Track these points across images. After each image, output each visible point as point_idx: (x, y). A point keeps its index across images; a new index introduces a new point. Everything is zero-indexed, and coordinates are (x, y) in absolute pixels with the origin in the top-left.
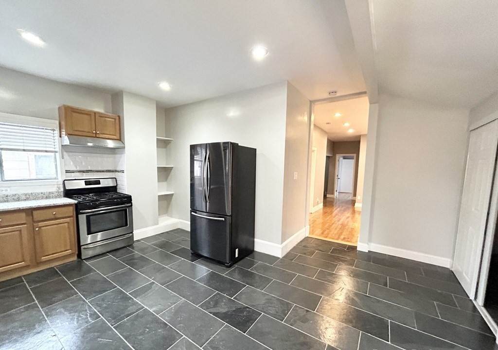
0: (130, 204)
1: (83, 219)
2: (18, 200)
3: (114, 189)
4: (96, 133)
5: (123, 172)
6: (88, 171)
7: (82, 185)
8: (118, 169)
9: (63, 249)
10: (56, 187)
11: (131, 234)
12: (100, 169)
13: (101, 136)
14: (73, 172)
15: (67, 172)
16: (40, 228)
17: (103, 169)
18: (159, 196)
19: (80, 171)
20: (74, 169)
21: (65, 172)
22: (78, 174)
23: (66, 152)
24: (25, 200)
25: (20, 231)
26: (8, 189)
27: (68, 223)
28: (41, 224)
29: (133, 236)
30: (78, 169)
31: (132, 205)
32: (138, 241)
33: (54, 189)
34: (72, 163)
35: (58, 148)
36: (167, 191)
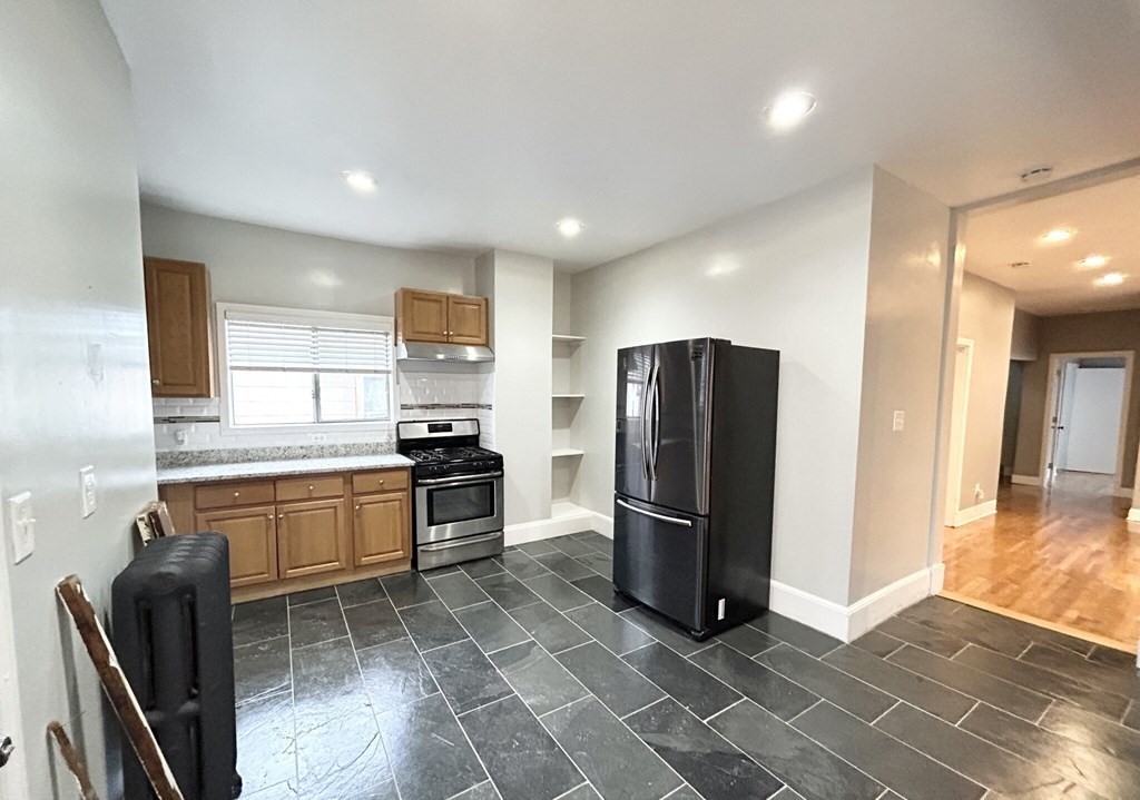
0: (500, 473)
1: (422, 493)
2: (336, 454)
3: (473, 441)
4: (448, 335)
5: (489, 407)
6: (434, 406)
7: (422, 432)
8: (481, 403)
9: (392, 549)
10: (387, 437)
11: (499, 534)
12: (452, 402)
13: (457, 339)
14: (411, 408)
15: (404, 407)
16: (361, 505)
17: (457, 403)
18: (553, 458)
19: (422, 407)
20: (413, 402)
21: (399, 407)
22: (418, 411)
23: (403, 371)
24: (345, 455)
25: (335, 507)
26: (325, 436)
27: (400, 500)
28: (364, 499)
29: (502, 538)
30: (420, 402)
31: (502, 475)
32: (512, 548)
33: (383, 439)
34: (410, 392)
35: (391, 366)
36: (571, 447)
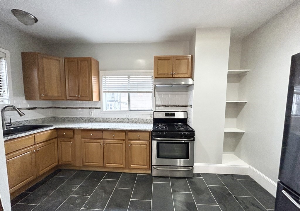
0: (192, 139)
3: (184, 121)
4: (173, 74)
5: (191, 106)
6: (168, 106)
7: (162, 116)
8: (189, 104)
10: (149, 117)
11: (191, 168)
12: (176, 104)
13: (176, 76)
14: (160, 106)
15: (157, 106)
17: (178, 104)
18: (225, 133)
19: (164, 106)
20: (161, 104)
21: (155, 106)
22: (162, 107)
23: (157, 92)
25: (122, 144)
27: (146, 145)
28: (132, 142)
29: (193, 169)
30: (163, 104)
31: (194, 140)
34: (159, 100)
35: (152, 89)
